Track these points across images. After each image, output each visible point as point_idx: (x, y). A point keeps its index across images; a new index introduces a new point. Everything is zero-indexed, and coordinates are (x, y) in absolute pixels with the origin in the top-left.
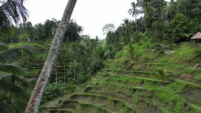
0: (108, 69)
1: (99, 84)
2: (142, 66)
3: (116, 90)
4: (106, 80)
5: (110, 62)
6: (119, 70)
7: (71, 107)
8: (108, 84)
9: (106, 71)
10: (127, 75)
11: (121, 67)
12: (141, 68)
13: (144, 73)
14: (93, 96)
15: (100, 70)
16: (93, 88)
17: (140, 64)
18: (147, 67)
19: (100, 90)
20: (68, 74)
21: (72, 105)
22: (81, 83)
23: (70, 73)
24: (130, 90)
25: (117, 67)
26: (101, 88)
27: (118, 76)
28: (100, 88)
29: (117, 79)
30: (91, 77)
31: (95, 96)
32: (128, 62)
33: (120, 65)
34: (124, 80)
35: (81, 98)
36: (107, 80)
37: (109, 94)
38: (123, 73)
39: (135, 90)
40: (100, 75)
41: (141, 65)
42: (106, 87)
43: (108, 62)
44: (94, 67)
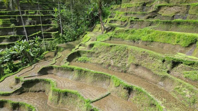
0: (112, 19)
1: (95, 46)
2: (180, 10)
3: (129, 58)
4: (108, 38)
5: (115, 8)
6: (133, 19)
7: (39, 92)
8: (111, 46)
9: (110, 22)
10: (148, 28)
11: (134, 14)
12: (177, 13)
13: (189, 24)
14: (81, 71)
15: (100, 21)
16: (84, 52)
17: (175, 5)
18: (190, 11)
19: (97, 57)
20: (52, 26)
21: (41, 89)
22: (70, 40)
23: (55, 25)
24: (164, 61)
25: (127, 14)
26: (99, 53)
27: (131, 30)
28: (97, 54)
29: (129, 36)
30: (86, 32)
31: (85, 72)
32: (147, 5)
33: (132, 11)
34: (144, 38)
35: (59, 74)
36: (111, 37)
37: (113, 66)
38: (141, 25)
39: (175, 63)
40: (100, 28)
41: (176, 7)
42: (107, 51)
43: (112, 9)
44: (91, 17)
